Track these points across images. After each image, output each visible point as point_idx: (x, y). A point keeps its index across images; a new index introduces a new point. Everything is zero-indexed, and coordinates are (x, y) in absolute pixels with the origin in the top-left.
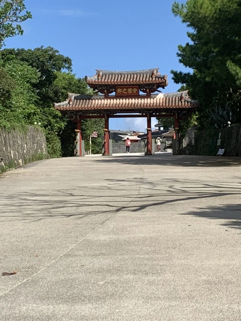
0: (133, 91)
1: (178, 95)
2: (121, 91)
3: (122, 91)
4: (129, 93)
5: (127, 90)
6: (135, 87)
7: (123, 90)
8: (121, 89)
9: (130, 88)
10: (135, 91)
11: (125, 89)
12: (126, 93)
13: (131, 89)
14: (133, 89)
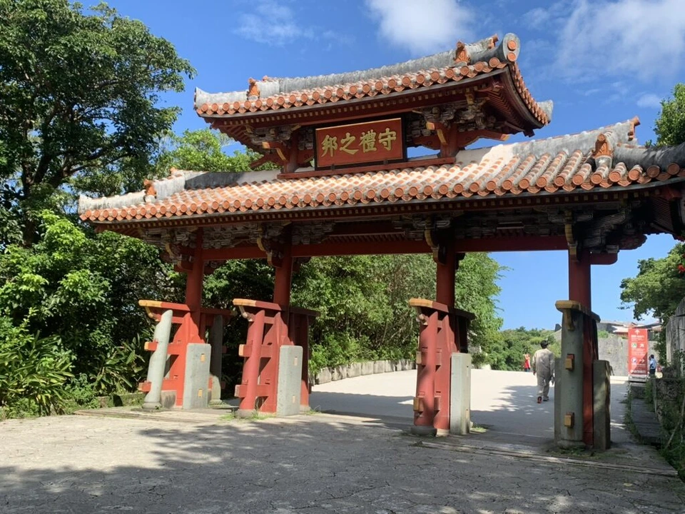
0: (380, 141)
1: (585, 145)
2: (335, 148)
3: (340, 145)
4: (365, 150)
5: (358, 141)
6: (387, 125)
7: (343, 141)
8: (335, 138)
9: (366, 129)
10: (389, 138)
11: (348, 134)
12: (353, 152)
13: (371, 134)
14: (381, 135)
